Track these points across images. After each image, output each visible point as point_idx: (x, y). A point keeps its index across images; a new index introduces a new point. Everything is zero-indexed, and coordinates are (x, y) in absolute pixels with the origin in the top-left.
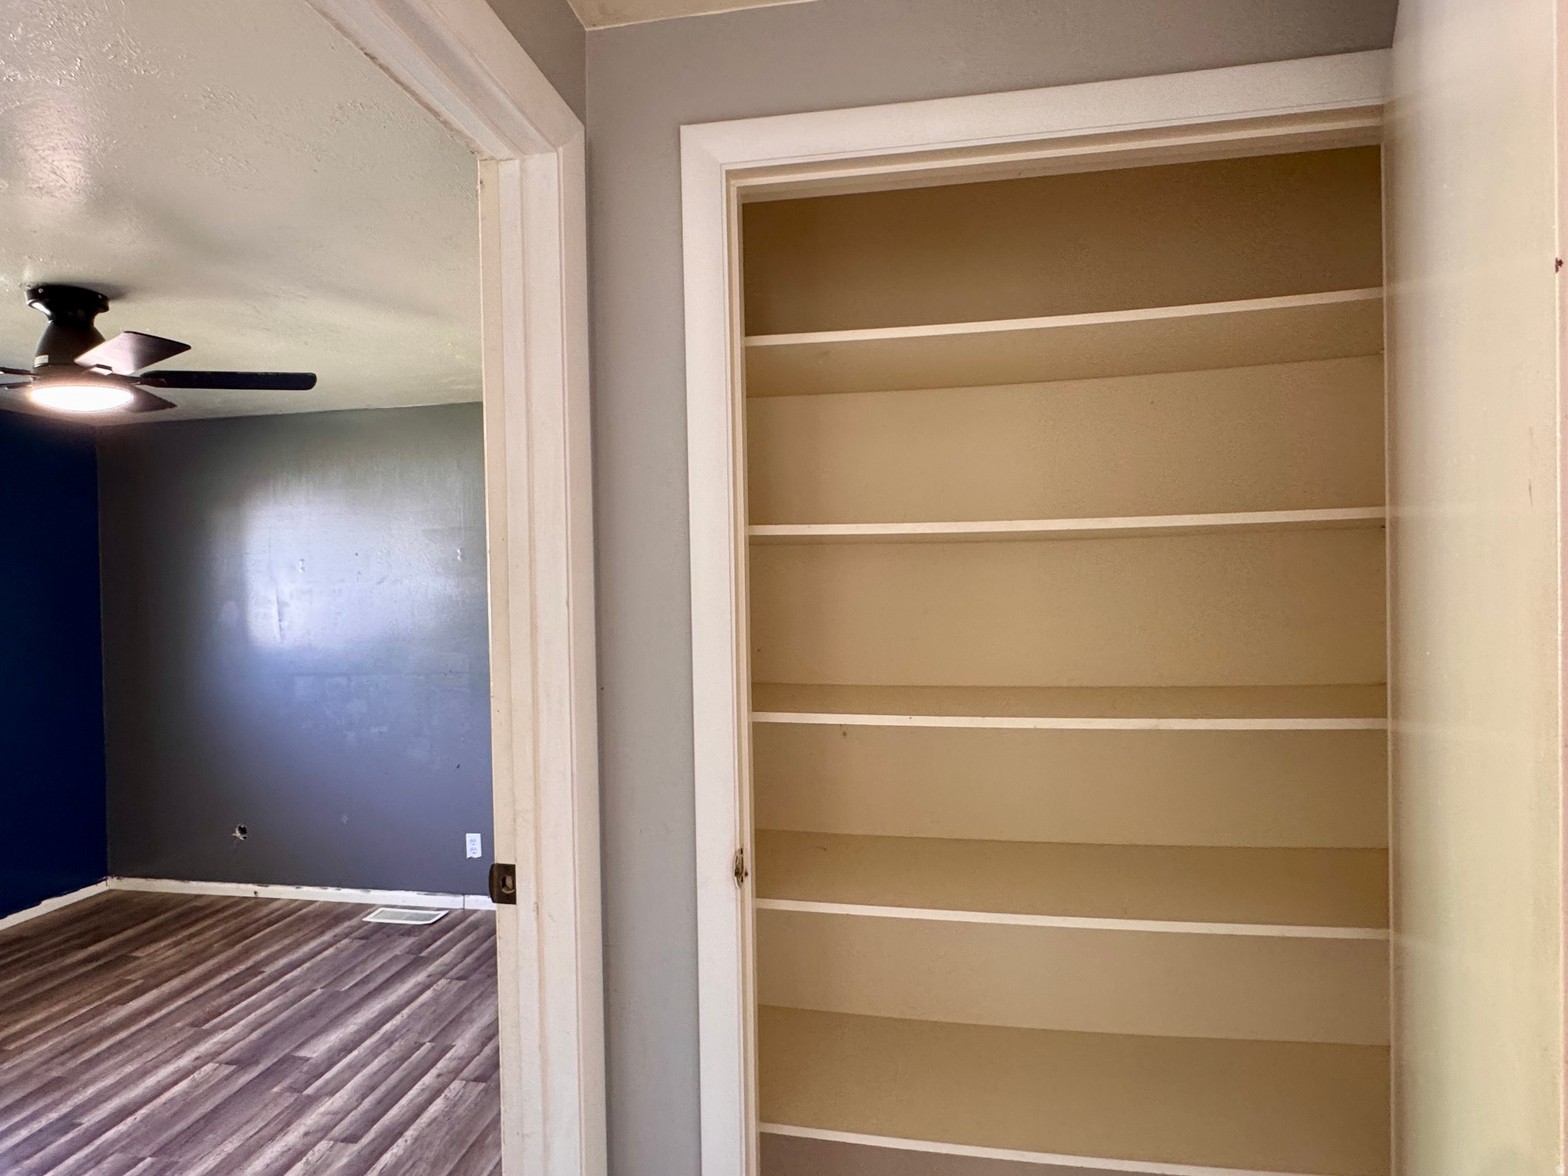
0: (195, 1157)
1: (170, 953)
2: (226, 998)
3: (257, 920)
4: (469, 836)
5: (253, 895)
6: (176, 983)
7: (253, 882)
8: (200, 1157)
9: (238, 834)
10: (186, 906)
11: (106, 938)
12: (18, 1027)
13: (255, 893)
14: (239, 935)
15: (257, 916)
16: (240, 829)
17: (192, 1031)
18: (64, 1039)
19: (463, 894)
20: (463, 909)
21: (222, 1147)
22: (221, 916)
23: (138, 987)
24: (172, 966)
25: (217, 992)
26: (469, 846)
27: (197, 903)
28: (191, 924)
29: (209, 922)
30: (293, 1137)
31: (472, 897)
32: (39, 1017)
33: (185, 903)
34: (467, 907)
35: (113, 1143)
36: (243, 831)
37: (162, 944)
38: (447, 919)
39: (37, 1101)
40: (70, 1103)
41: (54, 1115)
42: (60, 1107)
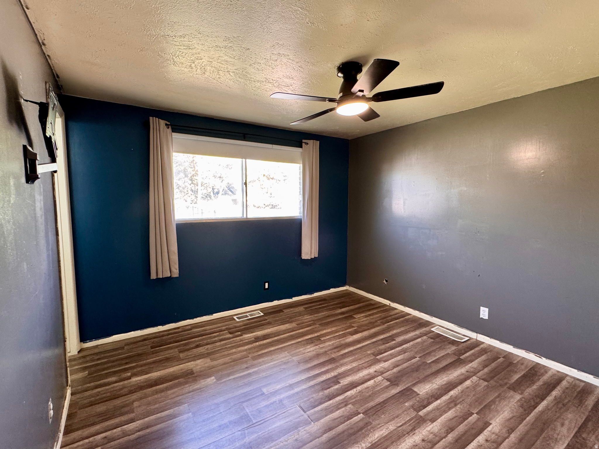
1: (364, 319)
2: (383, 347)
3: (391, 316)
4: (482, 308)
5: (389, 305)
6: (366, 333)
7: (389, 300)
9: (385, 282)
10: (367, 303)
11: (346, 307)
12: (324, 332)
13: (390, 304)
14: (385, 320)
15: (391, 314)
16: (386, 280)
17: (372, 357)
18: (336, 342)
19: (477, 333)
20: (476, 339)
22: (380, 310)
23: (355, 330)
24: (366, 325)
25: (380, 342)
26: (481, 313)
27: (371, 302)
28: (369, 310)
29: (375, 311)
31: (481, 335)
32: (329, 330)
33: (368, 301)
34: (478, 339)
35: (350, 398)
36: (387, 281)
37: (362, 315)
38: (469, 342)
39: (328, 365)
40: (337, 371)
41: (332, 374)
42: (334, 371)
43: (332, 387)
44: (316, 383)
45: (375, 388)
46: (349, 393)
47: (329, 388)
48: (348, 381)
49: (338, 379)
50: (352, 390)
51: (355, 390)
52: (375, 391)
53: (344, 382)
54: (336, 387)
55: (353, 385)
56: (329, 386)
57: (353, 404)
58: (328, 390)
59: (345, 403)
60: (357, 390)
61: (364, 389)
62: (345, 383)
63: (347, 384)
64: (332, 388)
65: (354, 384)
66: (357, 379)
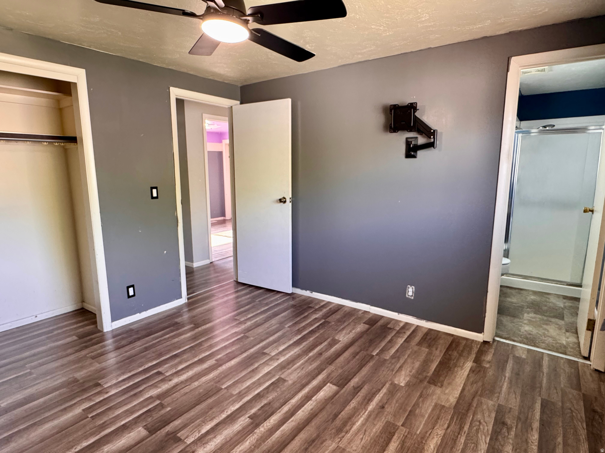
0: (208, 383)
8: (206, 382)
21: (199, 384)
30: (176, 380)
35: (234, 402)
39: (273, 446)
40: (256, 436)
41: (262, 429)
42: (260, 435)
43: (259, 410)
44: (280, 410)
45: (202, 421)
46: (237, 406)
47: (262, 407)
48: (238, 422)
49: (252, 423)
50: (232, 411)
51: (229, 412)
52: (202, 417)
53: (244, 420)
54: (253, 411)
55: (232, 418)
56: (263, 409)
57: (232, 395)
58: (262, 404)
59: (241, 395)
60: (227, 412)
61: (216, 416)
62: (242, 418)
63: (239, 417)
64: (259, 407)
65: (229, 420)
66: (226, 429)
